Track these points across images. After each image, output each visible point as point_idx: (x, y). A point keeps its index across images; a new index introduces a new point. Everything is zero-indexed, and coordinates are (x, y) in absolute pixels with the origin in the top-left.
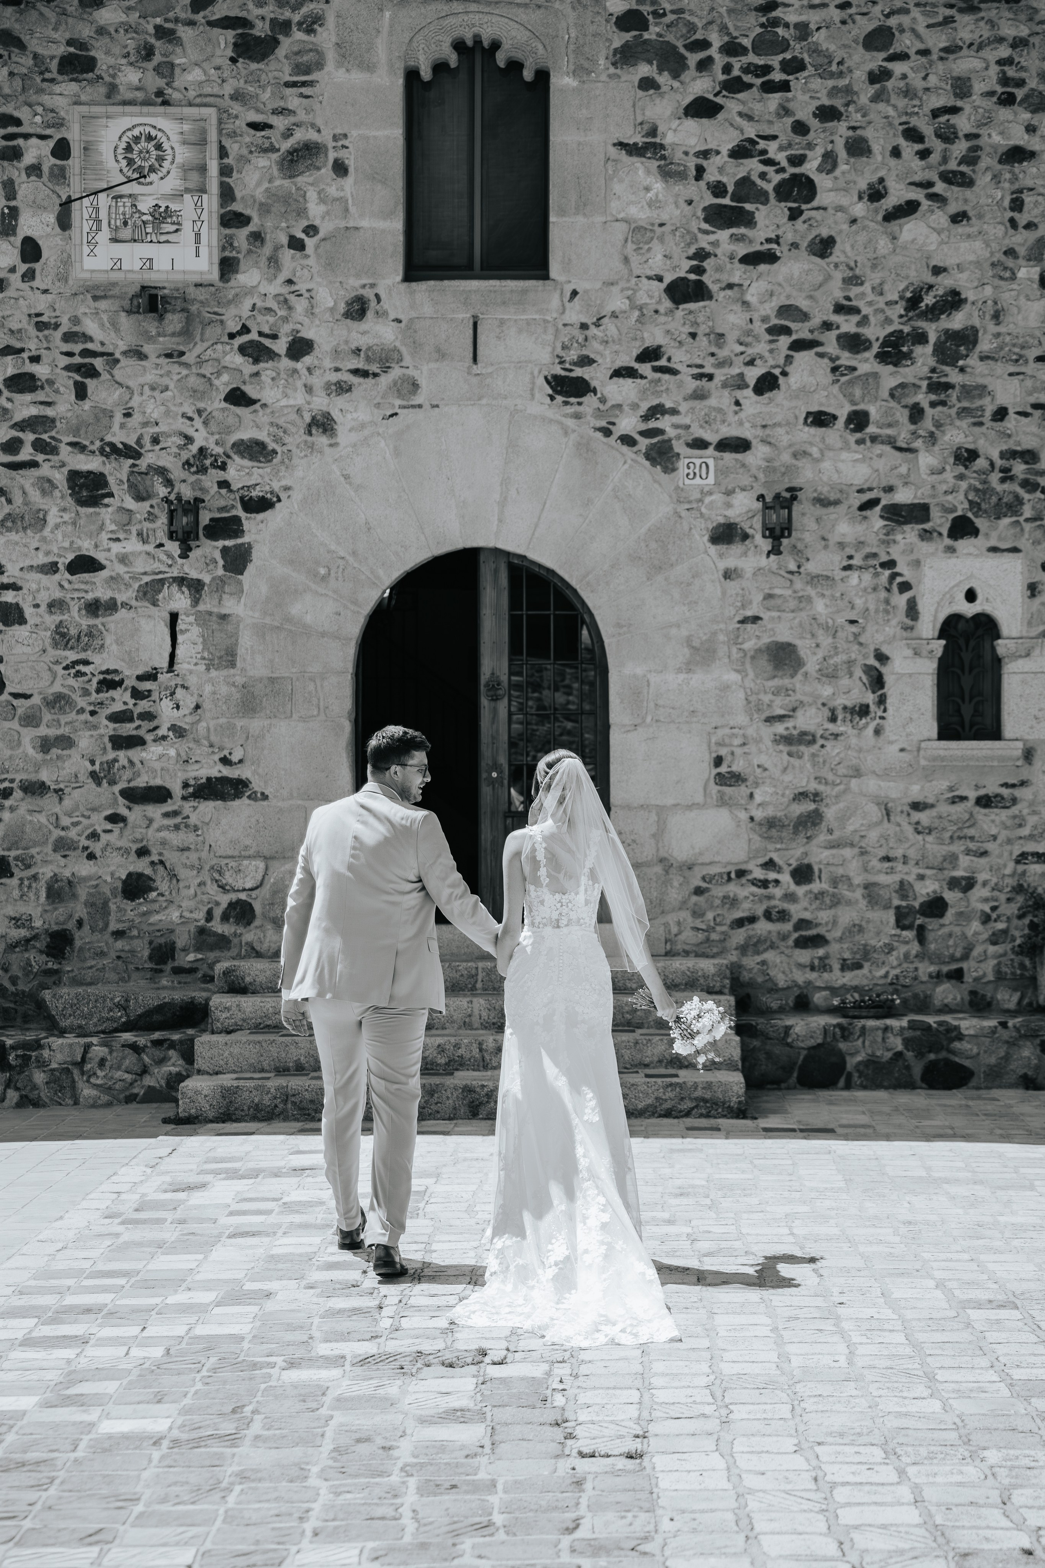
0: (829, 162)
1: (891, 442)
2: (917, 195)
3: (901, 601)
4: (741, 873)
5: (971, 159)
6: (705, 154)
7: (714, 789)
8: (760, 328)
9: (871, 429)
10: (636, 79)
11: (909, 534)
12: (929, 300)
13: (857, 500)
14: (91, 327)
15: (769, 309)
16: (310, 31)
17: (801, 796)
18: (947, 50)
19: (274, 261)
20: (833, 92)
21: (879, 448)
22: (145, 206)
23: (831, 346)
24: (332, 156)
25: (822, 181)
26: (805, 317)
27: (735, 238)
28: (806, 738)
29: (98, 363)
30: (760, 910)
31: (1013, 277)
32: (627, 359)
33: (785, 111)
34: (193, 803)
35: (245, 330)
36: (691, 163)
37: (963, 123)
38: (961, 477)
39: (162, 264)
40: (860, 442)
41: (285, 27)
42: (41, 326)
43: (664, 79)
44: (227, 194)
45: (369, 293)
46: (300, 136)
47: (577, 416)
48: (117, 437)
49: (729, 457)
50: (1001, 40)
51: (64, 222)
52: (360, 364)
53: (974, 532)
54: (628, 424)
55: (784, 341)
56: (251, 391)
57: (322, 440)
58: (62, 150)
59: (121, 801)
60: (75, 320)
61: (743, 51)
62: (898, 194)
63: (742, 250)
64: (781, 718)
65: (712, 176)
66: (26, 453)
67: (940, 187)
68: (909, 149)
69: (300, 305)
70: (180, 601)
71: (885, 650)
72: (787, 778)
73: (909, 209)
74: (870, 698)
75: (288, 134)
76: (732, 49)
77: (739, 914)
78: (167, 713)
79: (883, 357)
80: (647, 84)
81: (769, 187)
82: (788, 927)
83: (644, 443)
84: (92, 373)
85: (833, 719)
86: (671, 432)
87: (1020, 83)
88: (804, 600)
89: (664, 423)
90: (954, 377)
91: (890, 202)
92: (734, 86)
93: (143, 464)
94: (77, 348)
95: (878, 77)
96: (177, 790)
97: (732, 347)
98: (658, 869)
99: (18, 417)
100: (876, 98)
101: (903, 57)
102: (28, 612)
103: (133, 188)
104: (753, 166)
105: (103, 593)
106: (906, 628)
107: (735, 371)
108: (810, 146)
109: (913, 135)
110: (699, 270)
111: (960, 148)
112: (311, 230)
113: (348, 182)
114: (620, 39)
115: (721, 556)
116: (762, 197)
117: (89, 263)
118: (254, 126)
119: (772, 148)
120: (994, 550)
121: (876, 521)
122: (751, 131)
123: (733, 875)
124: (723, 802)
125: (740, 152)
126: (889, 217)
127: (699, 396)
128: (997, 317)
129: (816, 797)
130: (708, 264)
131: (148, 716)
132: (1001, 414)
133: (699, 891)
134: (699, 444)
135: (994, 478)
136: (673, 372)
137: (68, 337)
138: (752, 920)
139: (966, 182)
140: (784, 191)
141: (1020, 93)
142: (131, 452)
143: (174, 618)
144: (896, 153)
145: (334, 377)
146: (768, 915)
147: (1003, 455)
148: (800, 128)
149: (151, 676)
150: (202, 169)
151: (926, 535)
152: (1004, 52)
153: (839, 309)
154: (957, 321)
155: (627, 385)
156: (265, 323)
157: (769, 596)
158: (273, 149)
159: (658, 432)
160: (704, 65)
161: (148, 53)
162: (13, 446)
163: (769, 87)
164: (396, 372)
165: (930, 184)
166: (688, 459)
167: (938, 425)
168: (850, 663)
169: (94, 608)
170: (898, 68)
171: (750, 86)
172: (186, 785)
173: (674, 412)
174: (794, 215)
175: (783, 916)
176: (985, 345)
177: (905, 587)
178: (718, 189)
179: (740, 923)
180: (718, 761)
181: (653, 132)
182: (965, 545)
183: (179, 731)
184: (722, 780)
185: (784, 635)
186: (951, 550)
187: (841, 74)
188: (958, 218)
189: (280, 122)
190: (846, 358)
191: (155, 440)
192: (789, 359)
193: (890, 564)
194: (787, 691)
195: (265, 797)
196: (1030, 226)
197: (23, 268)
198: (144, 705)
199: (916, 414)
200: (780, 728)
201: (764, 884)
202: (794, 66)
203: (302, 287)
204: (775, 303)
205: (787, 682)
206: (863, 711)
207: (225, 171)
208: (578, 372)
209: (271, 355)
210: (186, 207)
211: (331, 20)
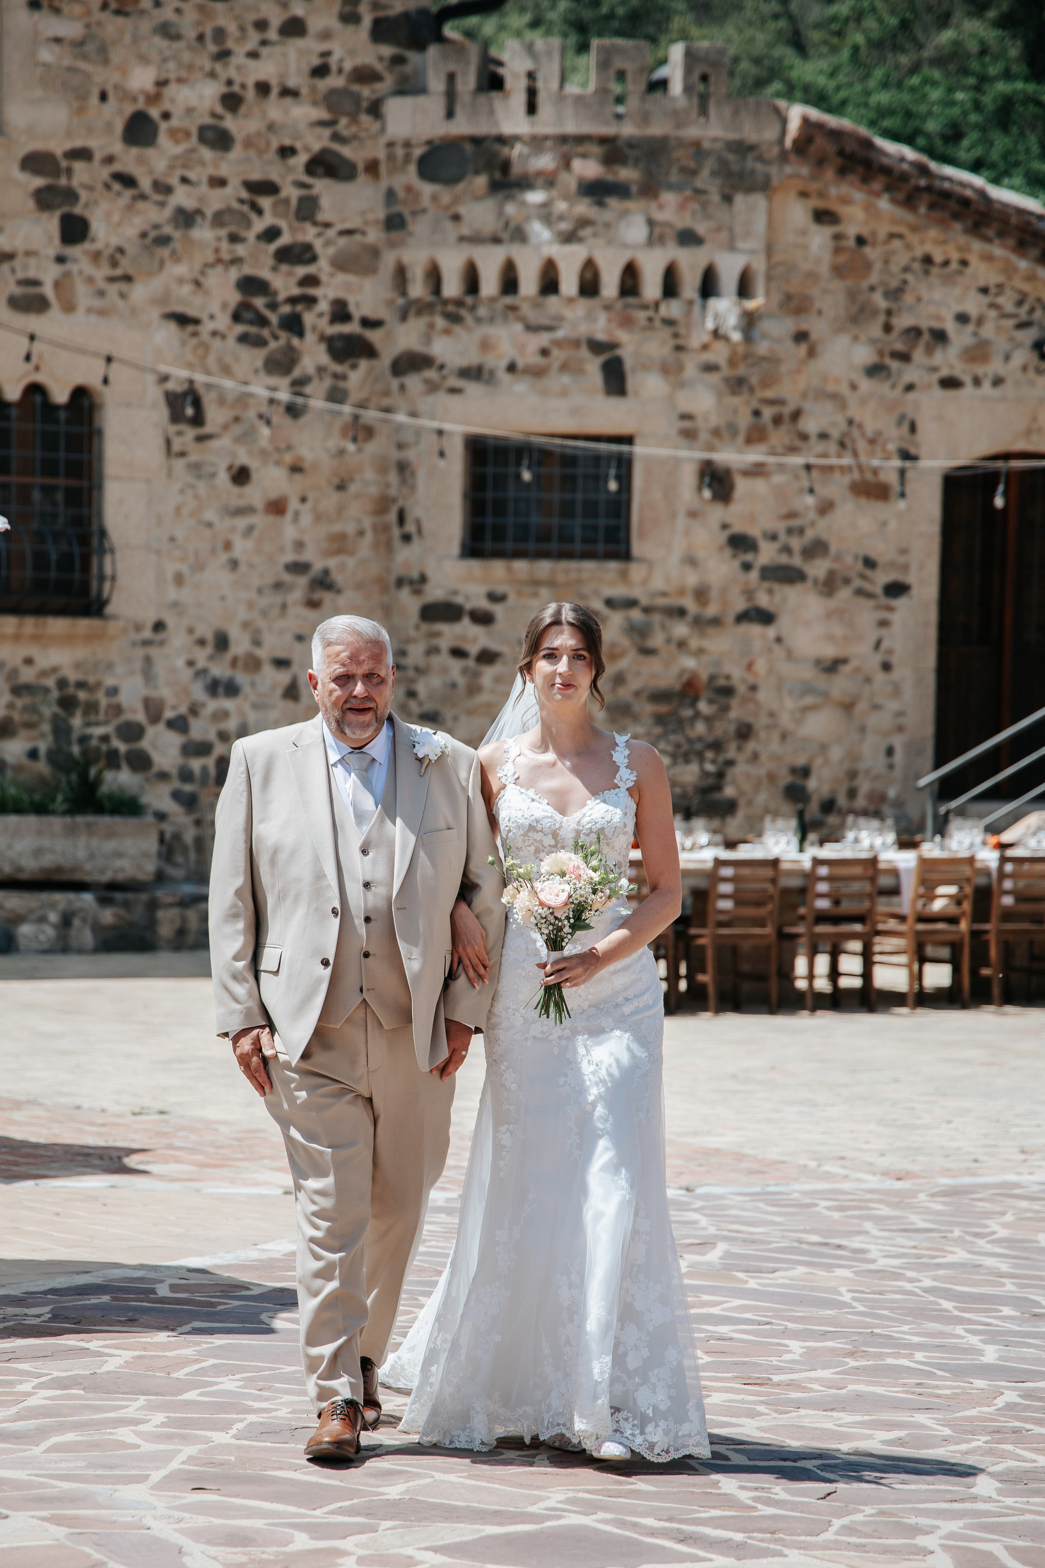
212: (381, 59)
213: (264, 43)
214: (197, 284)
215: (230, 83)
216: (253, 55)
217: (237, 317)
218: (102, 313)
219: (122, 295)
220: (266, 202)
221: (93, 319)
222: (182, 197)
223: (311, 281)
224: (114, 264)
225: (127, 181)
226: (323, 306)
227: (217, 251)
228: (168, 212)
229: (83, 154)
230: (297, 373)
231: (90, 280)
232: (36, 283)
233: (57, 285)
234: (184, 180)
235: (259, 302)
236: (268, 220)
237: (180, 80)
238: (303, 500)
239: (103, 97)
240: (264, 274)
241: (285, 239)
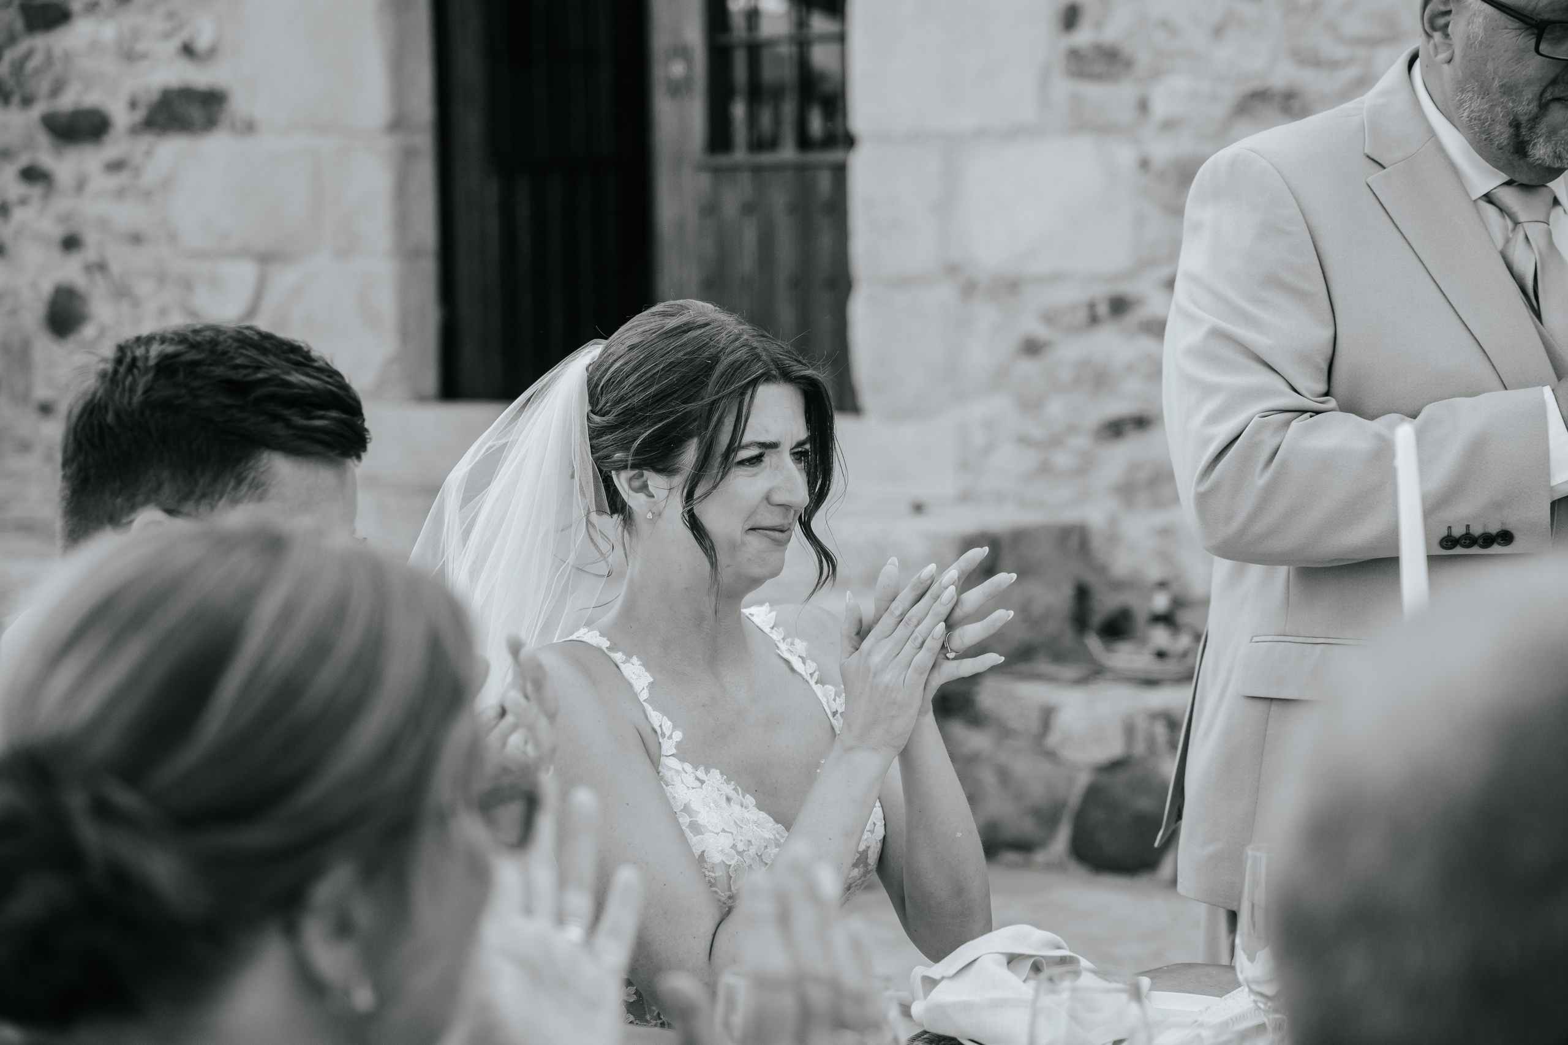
4: (1119, 306)
7: (1063, 87)
17: (1257, 100)
34: (147, 140)
59: (43, 139)
72: (1224, 53)
77: (1115, 407)
96: (121, 117)
98: (945, 293)
123: (1103, 309)
124: (1081, 121)
129: (1291, 101)
133: (1032, 348)
138: (1142, 422)
172: (133, 105)
179: (1117, 429)
180: (1071, 18)
184: (1077, 64)
195: (250, 127)
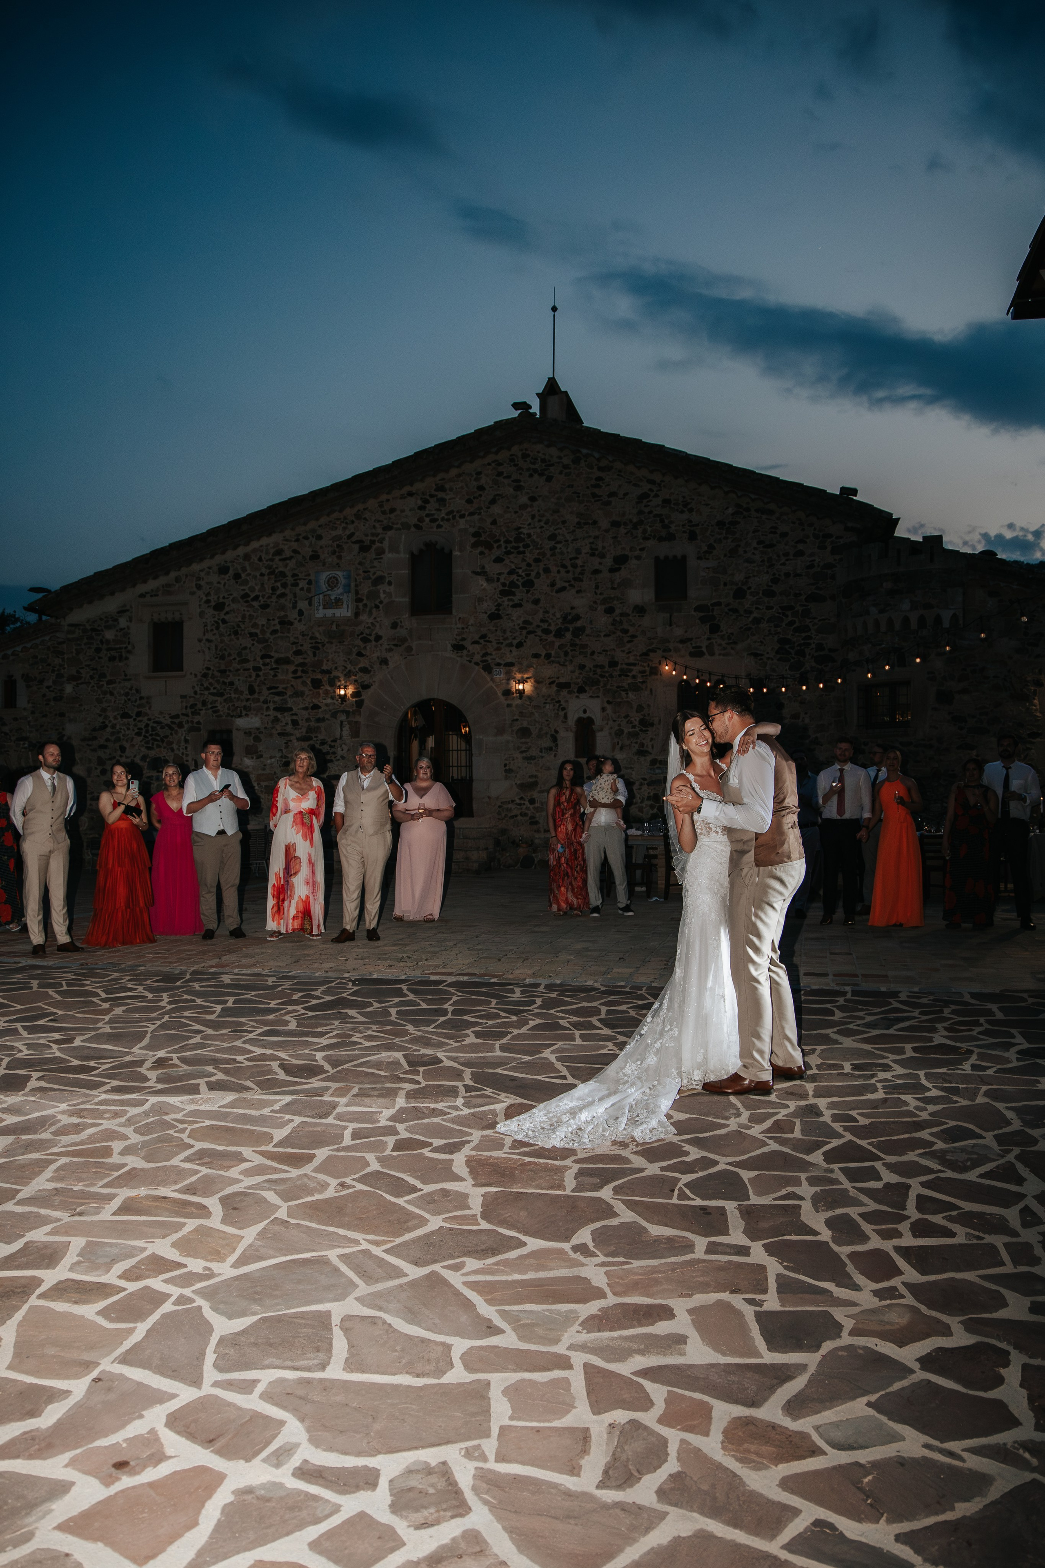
0: (538, 575)
1: (559, 663)
2: (566, 584)
3: (562, 713)
4: (513, 801)
5: (582, 573)
6: (500, 574)
7: (504, 774)
8: (517, 628)
9: (552, 659)
10: (478, 551)
11: (564, 692)
12: (570, 617)
13: (548, 682)
14: (317, 635)
15: (520, 622)
16: (381, 543)
17: (531, 776)
18: (574, 540)
19: (370, 613)
20: (538, 554)
21: (555, 665)
22: (333, 598)
23: (539, 633)
24: (387, 580)
25: (536, 581)
26: (531, 624)
27: (509, 600)
28: (532, 758)
29: (320, 646)
30: (518, 812)
31: (596, 610)
32: (476, 637)
33: (524, 560)
35: (362, 633)
36: (495, 576)
37: (579, 562)
38: (581, 674)
39: (338, 615)
40: (549, 663)
41: (373, 542)
42: (303, 635)
43: (487, 551)
44: (357, 593)
45: (398, 621)
46: (379, 573)
47: (461, 657)
48: (325, 667)
49: (507, 668)
50: (590, 537)
51: (310, 604)
52: (395, 642)
53: (585, 691)
54: (477, 658)
55: (524, 632)
56: (363, 652)
57: (384, 667)
58: (310, 583)
60: (313, 633)
61: (510, 542)
62: (559, 584)
63: (511, 603)
64: (524, 751)
65: (502, 580)
66: (299, 674)
67: (573, 582)
68: (563, 570)
69: (378, 625)
70: (343, 717)
71: (558, 729)
72: (526, 771)
73: (563, 589)
74: (552, 745)
75: (374, 573)
76: (507, 542)
77: (512, 814)
78: (340, 752)
79: (555, 636)
80: (481, 553)
81: (520, 584)
82: (527, 818)
83: (481, 665)
84: (318, 648)
85: (541, 752)
86: (490, 661)
87: (597, 549)
88: (532, 713)
89: (488, 658)
90: (578, 642)
91: (558, 586)
92: (508, 553)
93: (332, 676)
94: (313, 641)
95: (553, 549)
97: (508, 634)
99: (296, 663)
100: (552, 555)
101: (559, 542)
102: (300, 722)
103: (330, 592)
104: (514, 577)
105: (321, 716)
106: (563, 722)
107: (509, 641)
108: (532, 571)
109: (564, 566)
110: (498, 610)
111: (579, 570)
112: (381, 602)
113: (392, 588)
114: (473, 540)
115: (506, 700)
116: (517, 587)
117: (317, 616)
118: (364, 572)
119: (520, 571)
120: (591, 697)
121: (554, 688)
122: (513, 567)
123: (510, 802)
124: (506, 778)
125: (511, 572)
126: (557, 592)
127: (498, 649)
128: (591, 622)
129: (536, 776)
130: (501, 608)
131: (334, 753)
132: (593, 653)
134: (499, 664)
135: (591, 674)
136: (491, 642)
137: (311, 638)
138: (516, 816)
139: (582, 580)
140: (524, 585)
141: (597, 553)
142: (328, 672)
143: (342, 722)
144: (559, 572)
145: (388, 647)
146: (521, 814)
147: (594, 666)
148: (529, 565)
149: (335, 741)
150: (349, 585)
151: (570, 692)
152: (591, 540)
153: (542, 621)
154: (579, 624)
155: (476, 646)
156: (367, 631)
157: (521, 713)
158: (370, 578)
159: (487, 661)
160: (499, 547)
161: (334, 552)
162: (295, 672)
163: (519, 553)
164: (406, 644)
165: (569, 581)
166: (496, 670)
167: (573, 657)
168: (547, 733)
169: (319, 720)
170: (559, 546)
171: (513, 553)
173: (491, 654)
174: (528, 592)
175: (525, 815)
176: (588, 631)
177: (563, 709)
178: (504, 585)
179: (512, 817)
180: (505, 765)
181: (483, 567)
182: (582, 696)
183: (343, 757)
184: (506, 771)
185: (525, 724)
186: (577, 697)
187: (541, 548)
188: (578, 592)
189: (372, 570)
190: (544, 637)
191: (336, 668)
192: (526, 637)
193: (559, 702)
194: (526, 743)
196: (601, 594)
197: (298, 618)
198: (333, 750)
199: (566, 654)
200: (524, 755)
201: (520, 804)
202: (527, 546)
203: (378, 619)
204: (522, 619)
205: (528, 740)
206: (551, 749)
207: (356, 586)
208: (461, 643)
209: (370, 641)
210: (345, 598)
211: (387, 539)
212: (835, 560)
213: (787, 560)
214: (762, 642)
215: (774, 574)
216: (784, 564)
217: (777, 652)
218: (724, 655)
219: (732, 648)
220: (789, 613)
221: (721, 657)
222: (755, 615)
223: (810, 638)
224: (729, 638)
225: (735, 611)
226: (813, 646)
227: (769, 631)
228: (750, 619)
229: (719, 604)
230: (803, 670)
231: (720, 645)
232: (700, 647)
233: (707, 647)
234: (757, 608)
235: (787, 647)
236: (790, 619)
237: (754, 576)
238: (806, 713)
239: (725, 584)
240: (789, 637)
241: (797, 624)
